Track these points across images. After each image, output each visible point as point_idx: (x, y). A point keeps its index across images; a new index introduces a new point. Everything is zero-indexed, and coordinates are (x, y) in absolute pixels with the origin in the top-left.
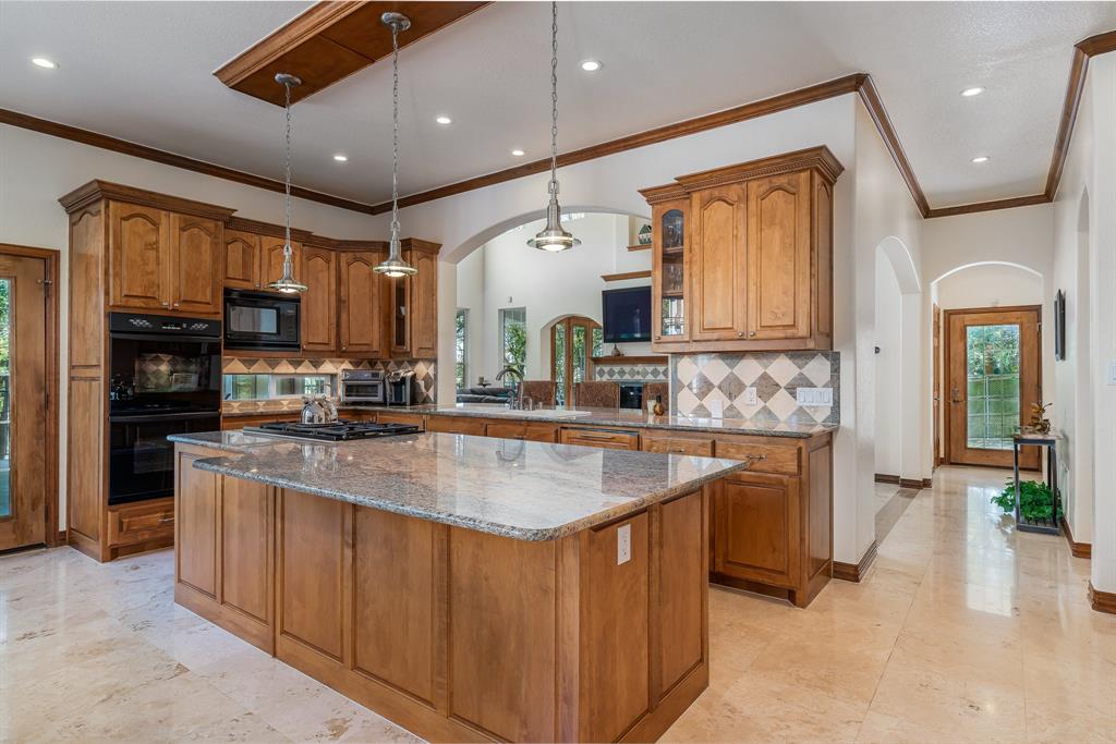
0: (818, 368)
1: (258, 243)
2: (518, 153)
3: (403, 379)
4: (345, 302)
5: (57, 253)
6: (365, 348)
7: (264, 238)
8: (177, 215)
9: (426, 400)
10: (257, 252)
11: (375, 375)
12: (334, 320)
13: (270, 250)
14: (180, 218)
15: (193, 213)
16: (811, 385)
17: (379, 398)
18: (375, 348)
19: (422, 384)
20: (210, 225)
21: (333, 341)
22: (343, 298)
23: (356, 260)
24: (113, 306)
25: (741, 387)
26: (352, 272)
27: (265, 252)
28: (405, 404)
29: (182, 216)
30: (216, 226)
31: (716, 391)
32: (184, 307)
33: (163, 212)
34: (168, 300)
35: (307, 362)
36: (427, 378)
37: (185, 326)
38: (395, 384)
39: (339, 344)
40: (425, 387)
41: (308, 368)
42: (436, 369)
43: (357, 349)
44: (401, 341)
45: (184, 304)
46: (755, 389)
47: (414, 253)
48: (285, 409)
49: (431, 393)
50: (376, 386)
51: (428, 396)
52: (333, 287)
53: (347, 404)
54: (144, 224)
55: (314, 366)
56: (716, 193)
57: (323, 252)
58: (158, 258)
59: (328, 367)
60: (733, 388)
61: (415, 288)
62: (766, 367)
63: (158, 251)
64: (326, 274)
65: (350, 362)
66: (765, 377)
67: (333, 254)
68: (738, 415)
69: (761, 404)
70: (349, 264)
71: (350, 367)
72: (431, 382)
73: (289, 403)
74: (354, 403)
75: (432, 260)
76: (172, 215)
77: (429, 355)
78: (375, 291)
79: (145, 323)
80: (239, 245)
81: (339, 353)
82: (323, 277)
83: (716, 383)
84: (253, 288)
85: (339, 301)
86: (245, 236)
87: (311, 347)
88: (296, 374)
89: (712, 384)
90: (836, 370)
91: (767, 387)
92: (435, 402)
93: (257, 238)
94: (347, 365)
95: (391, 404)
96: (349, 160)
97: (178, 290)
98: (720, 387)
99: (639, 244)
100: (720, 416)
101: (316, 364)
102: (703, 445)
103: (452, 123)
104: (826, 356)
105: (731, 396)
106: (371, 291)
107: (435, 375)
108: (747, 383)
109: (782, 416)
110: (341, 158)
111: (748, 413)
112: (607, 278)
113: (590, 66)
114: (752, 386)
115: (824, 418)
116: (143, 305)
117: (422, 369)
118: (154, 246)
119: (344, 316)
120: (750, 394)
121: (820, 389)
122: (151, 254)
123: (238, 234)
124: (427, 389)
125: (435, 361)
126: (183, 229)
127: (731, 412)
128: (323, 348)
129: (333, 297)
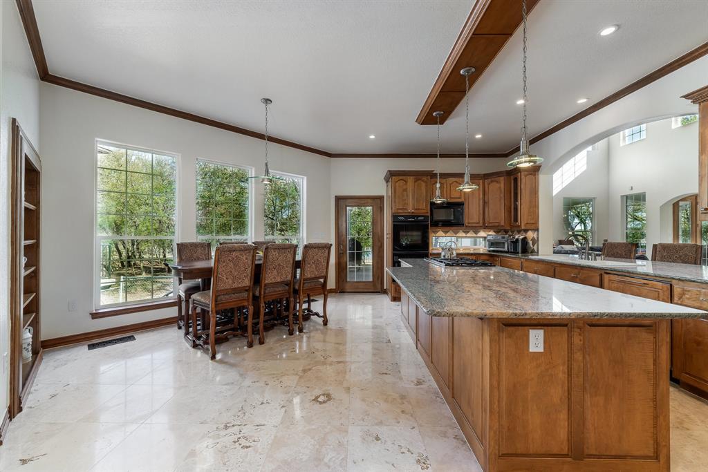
1: (445, 182)
3: (517, 240)
5: (383, 196)
6: (497, 224)
7: (448, 179)
8: (413, 177)
9: (533, 251)
11: (503, 238)
12: (481, 212)
13: (450, 184)
15: (418, 175)
17: (506, 249)
18: (502, 224)
19: (531, 242)
20: (425, 178)
21: (481, 222)
22: (486, 201)
23: (492, 181)
24: (394, 213)
26: (491, 188)
27: (448, 185)
28: (518, 253)
29: (415, 177)
30: (427, 178)
32: (416, 211)
33: (408, 177)
34: (410, 210)
35: (471, 231)
36: (533, 240)
37: (416, 218)
38: (513, 242)
39: (484, 223)
41: (472, 234)
42: (538, 234)
43: (493, 225)
44: (516, 220)
47: (522, 173)
49: (535, 248)
50: (504, 243)
51: (533, 249)
52: (481, 196)
53: (489, 251)
54: (403, 183)
55: (475, 234)
58: (407, 194)
59: (482, 234)
61: (523, 191)
63: (407, 192)
64: (478, 190)
65: (494, 231)
67: (481, 181)
70: (489, 184)
71: (494, 234)
72: (535, 241)
74: (494, 251)
75: (535, 175)
76: (411, 177)
77: (533, 227)
78: (502, 195)
81: (485, 227)
85: (484, 203)
92: (538, 253)
93: (444, 180)
94: (492, 233)
95: (511, 252)
96: (483, 135)
97: (413, 205)
101: (476, 232)
106: (500, 196)
107: (538, 238)
110: (478, 136)
116: (402, 212)
117: (530, 235)
118: (405, 190)
119: (486, 210)
122: (405, 193)
124: (533, 245)
125: (537, 230)
126: (415, 182)
128: (477, 225)
129: (481, 201)
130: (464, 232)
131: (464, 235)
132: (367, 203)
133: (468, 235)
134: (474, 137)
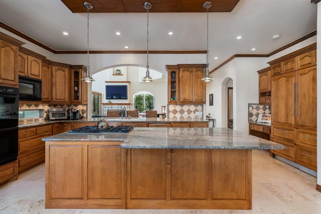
0: (199, 108)
1: (27, 57)
2: (127, 47)
4: (54, 84)
6: (63, 101)
7: (29, 56)
9: (82, 118)
10: (26, 61)
11: (64, 110)
12: (50, 90)
13: (31, 62)
16: (198, 111)
17: (66, 117)
18: (66, 100)
20: (14, 47)
21: (50, 98)
22: (54, 82)
23: (59, 69)
25: (184, 112)
26: (57, 73)
27: (29, 62)
28: (77, 119)
29: (2, 41)
30: (16, 48)
31: (178, 113)
32: (3, 82)
35: (33, 105)
36: (83, 110)
37: (4, 90)
39: (52, 99)
40: (82, 113)
41: (33, 107)
44: (76, 99)
45: (3, 80)
46: (187, 112)
49: (85, 115)
50: (65, 113)
51: (83, 116)
55: (36, 107)
56: (186, 69)
57: (47, 65)
59: (41, 107)
60: (182, 112)
62: (189, 107)
66: (189, 110)
67: (50, 66)
68: (183, 118)
69: (188, 115)
70: (56, 71)
77: (85, 103)
78: (67, 81)
80: (20, 58)
81: (52, 102)
82: (47, 74)
83: (178, 111)
84: (25, 76)
86: (22, 54)
89: (177, 111)
90: (203, 108)
91: (189, 112)
92: (87, 118)
93: (26, 56)
96: (69, 35)
98: (179, 112)
99: (115, 74)
100: (179, 118)
101: (37, 106)
102: (188, 125)
103: (120, 35)
104: (201, 105)
105: (182, 114)
106: (65, 81)
107: (87, 110)
108: (185, 111)
109: (193, 118)
110: (66, 34)
111: (185, 117)
112: (106, 82)
113: (171, 33)
114: (186, 111)
115: (200, 118)
117: (80, 108)
119: (54, 89)
120: (186, 113)
121: (200, 112)
124: (83, 113)
125: (87, 105)
127: (181, 117)
128: (47, 100)
129: (50, 82)
130: (27, 105)
131: (28, 108)
133: (31, 108)
134: (62, 33)
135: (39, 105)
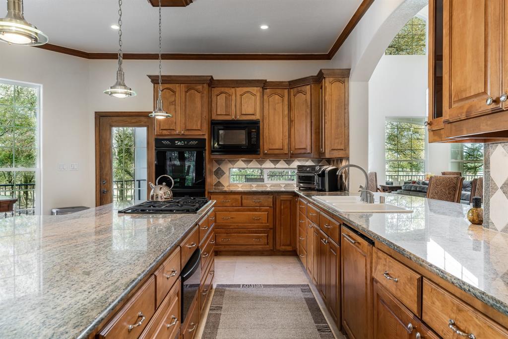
1: (234, 92)
4: (293, 121)
6: (303, 151)
7: (237, 89)
8: (184, 85)
10: (234, 97)
12: (286, 133)
13: (241, 95)
14: (185, 86)
15: (190, 82)
18: (308, 150)
19: (344, 176)
20: (200, 87)
21: (286, 148)
22: (292, 119)
23: (299, 92)
24: (157, 135)
26: (296, 100)
27: (238, 97)
28: (325, 191)
29: (186, 85)
30: (203, 87)
32: (187, 133)
33: (177, 85)
34: (179, 130)
35: (268, 161)
37: (186, 142)
43: (299, 152)
45: (187, 131)
47: (327, 79)
48: (268, 189)
51: (345, 185)
52: (286, 112)
54: (169, 93)
57: (279, 91)
58: (175, 109)
63: (175, 105)
64: (281, 104)
67: (286, 91)
70: (295, 96)
73: (271, 186)
75: (344, 82)
76: (182, 85)
79: (168, 142)
80: (224, 95)
81: (290, 155)
82: (279, 107)
84: (231, 119)
85: (290, 121)
86: (226, 90)
87: (271, 152)
88: (275, 168)
92: (348, 190)
93: (233, 89)
96: (270, 27)
97: (184, 124)
107: (349, 170)
110: (264, 27)
116: (169, 134)
118: (174, 103)
122: (173, 107)
123: (223, 89)
125: (348, 159)
126: (186, 92)
128: (281, 152)
129: (286, 119)
132: (140, 121)
135: (294, 161)
